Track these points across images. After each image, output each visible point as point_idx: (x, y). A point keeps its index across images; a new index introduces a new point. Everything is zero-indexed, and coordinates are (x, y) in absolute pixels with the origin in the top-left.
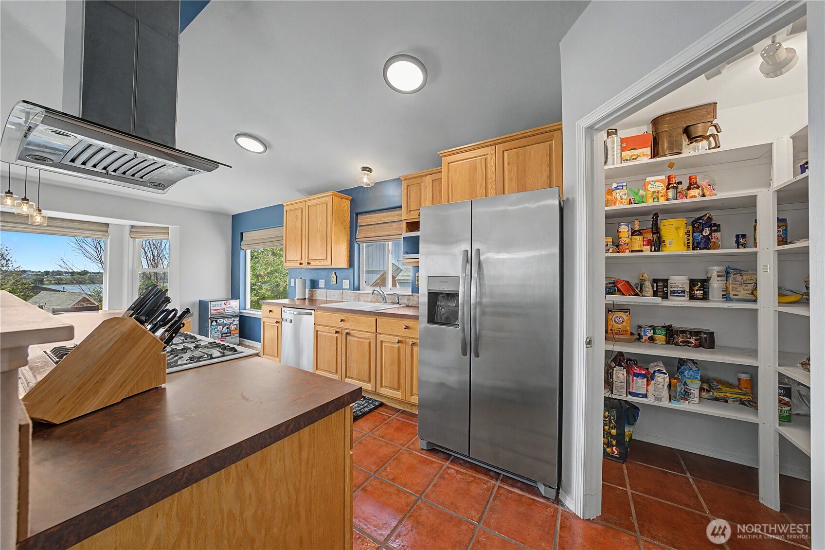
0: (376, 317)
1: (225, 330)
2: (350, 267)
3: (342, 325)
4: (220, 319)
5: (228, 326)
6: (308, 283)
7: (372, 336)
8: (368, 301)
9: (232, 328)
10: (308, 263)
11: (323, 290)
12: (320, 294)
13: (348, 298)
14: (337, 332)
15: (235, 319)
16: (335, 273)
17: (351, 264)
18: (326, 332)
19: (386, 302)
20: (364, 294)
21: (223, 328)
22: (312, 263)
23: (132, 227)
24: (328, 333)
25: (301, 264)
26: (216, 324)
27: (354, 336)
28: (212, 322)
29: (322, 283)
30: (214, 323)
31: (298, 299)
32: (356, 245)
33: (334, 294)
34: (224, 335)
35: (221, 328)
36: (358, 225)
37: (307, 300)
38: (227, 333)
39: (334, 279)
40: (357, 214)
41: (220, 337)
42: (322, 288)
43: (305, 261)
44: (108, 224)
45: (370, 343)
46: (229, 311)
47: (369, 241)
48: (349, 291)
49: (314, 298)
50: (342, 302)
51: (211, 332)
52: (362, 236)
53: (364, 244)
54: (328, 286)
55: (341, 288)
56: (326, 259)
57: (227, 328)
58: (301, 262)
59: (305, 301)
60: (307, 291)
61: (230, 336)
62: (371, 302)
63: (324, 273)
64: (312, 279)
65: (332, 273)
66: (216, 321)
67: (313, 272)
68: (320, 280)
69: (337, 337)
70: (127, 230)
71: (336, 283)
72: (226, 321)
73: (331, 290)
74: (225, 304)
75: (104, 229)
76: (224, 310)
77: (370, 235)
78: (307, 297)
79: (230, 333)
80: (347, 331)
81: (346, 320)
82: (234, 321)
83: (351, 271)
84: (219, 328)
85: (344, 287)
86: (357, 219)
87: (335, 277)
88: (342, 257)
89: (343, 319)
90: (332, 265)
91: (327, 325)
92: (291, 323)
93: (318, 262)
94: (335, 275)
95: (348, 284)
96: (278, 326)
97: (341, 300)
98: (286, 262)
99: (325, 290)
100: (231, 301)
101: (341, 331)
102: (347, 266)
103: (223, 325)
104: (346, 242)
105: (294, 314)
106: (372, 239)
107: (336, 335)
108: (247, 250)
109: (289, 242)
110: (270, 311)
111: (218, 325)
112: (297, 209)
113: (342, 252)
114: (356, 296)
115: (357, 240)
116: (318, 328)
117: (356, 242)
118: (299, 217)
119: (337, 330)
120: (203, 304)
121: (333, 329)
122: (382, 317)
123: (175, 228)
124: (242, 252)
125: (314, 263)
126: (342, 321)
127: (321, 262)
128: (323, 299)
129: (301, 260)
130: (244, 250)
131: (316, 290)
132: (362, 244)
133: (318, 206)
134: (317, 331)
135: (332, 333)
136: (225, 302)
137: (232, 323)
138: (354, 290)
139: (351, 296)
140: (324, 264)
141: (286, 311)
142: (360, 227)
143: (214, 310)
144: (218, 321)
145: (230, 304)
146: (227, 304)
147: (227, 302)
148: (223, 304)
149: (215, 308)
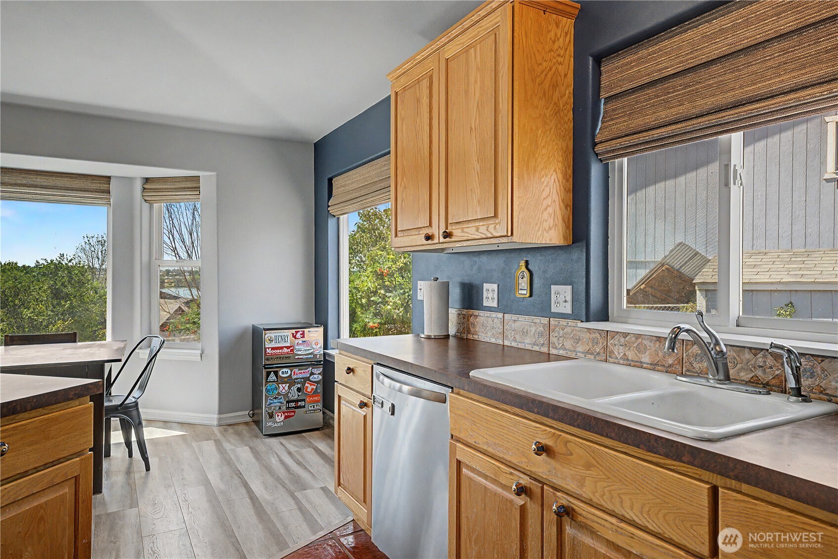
0: (718, 480)
1: (294, 394)
2: (574, 242)
3: (541, 466)
4: (284, 370)
5: (299, 386)
6: (455, 293)
8: (639, 365)
9: (309, 390)
10: (447, 235)
11: (494, 315)
12: (487, 327)
13: (568, 344)
14: (521, 490)
15: (316, 371)
16: (527, 263)
17: (579, 231)
18: (486, 477)
19: (727, 378)
20: (625, 335)
21: (289, 388)
22: (457, 233)
23: (147, 180)
24: (494, 484)
25: (428, 237)
26: (274, 378)
28: (268, 374)
29: (490, 294)
30: (272, 377)
31: (429, 338)
32: (595, 170)
33: (524, 329)
34: (293, 405)
35: (286, 388)
36: (604, 95)
37: (452, 342)
38: (296, 401)
39: (524, 283)
40: (598, 60)
41: (284, 408)
42: (490, 309)
43: (437, 230)
44: (109, 177)
46: (302, 351)
47: (643, 143)
48: (571, 323)
49: (470, 337)
50: (548, 358)
51: (267, 397)
52: (622, 125)
53: (625, 160)
54: (506, 305)
55: (545, 310)
56: (496, 216)
57: (299, 390)
58: (429, 231)
59: (447, 345)
60: (453, 313)
61: (304, 407)
62: (654, 367)
63: (496, 263)
64: (466, 280)
65: (519, 267)
66: (276, 373)
67: (467, 261)
68: (486, 286)
69: (522, 508)
70: (139, 186)
71: (531, 295)
72: (298, 374)
73: (515, 317)
74: (295, 337)
75: (103, 187)
76: (292, 350)
77: (650, 119)
78: (452, 331)
79: (304, 400)
80: (564, 500)
81: (559, 448)
82: (312, 374)
83: (578, 255)
84: (281, 388)
85: (554, 309)
86: (600, 74)
87: (527, 274)
88: (546, 209)
89: (546, 445)
90: (515, 238)
91: (490, 449)
92: (393, 414)
93: (474, 229)
94: (526, 271)
95: (569, 298)
96: (365, 417)
97: (545, 350)
98: (396, 236)
99: (500, 315)
100: (306, 330)
101: (539, 490)
102: (565, 238)
103: (291, 381)
104: (560, 159)
105: (400, 390)
106: (656, 133)
107: (520, 501)
108: (341, 217)
109: (403, 179)
110: (350, 370)
111: (279, 380)
112: (419, 81)
113: (545, 194)
114: (595, 342)
115: (599, 149)
116: (463, 453)
117: (597, 155)
118: (425, 101)
119: (525, 481)
120: (257, 334)
121: (511, 474)
122: (745, 487)
123: (207, 179)
124: (331, 223)
125: (463, 234)
126: (542, 449)
127: (483, 229)
128: (493, 341)
129: (430, 225)
130: (334, 216)
131: (476, 312)
132: (618, 162)
133: (472, 50)
134: (459, 463)
135: (506, 487)
136: (293, 331)
137: (308, 379)
138: (588, 320)
139: (578, 340)
140: (490, 235)
141: (382, 377)
142: (609, 99)
143: (273, 349)
144: (280, 373)
145: (303, 337)
146: (298, 335)
147: (297, 332)
148: (290, 337)
149: (273, 345)
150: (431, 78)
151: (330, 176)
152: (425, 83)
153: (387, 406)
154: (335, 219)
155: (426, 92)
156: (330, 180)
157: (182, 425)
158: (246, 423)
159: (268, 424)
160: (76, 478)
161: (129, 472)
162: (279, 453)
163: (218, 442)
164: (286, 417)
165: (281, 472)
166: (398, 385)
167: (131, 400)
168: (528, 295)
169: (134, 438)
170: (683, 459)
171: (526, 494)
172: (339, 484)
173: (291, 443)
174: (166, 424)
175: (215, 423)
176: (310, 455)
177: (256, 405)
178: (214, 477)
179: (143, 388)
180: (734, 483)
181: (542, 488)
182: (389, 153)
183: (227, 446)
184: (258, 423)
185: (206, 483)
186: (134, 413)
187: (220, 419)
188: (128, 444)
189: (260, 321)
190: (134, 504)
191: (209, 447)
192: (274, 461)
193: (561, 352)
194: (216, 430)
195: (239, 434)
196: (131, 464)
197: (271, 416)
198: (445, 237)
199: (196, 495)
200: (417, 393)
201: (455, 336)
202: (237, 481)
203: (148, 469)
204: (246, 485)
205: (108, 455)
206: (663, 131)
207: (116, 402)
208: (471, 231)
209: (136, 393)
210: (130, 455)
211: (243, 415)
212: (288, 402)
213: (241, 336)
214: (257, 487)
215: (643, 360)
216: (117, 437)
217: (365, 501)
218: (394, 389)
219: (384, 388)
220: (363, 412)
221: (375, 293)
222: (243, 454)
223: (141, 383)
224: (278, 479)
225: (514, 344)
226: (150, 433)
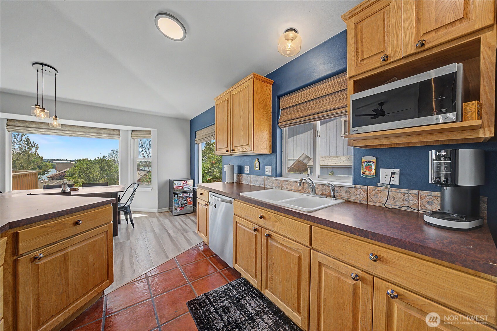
0: (311, 223)
1: (183, 202)
2: (272, 153)
3: (262, 222)
5: (185, 199)
6: (236, 169)
7: (303, 251)
9: (189, 200)
10: (233, 150)
11: (248, 175)
12: (246, 180)
13: (270, 184)
14: (256, 230)
15: (191, 194)
16: (258, 159)
17: (273, 150)
18: (245, 226)
19: (315, 194)
20: (287, 181)
21: (182, 200)
22: (236, 150)
23: (133, 131)
24: (247, 228)
25: (227, 151)
27: (277, 242)
28: (175, 195)
29: (247, 169)
30: (176, 196)
31: (227, 183)
32: (278, 131)
33: (257, 180)
34: (183, 205)
35: (181, 200)
36: (281, 108)
37: (235, 184)
38: (184, 204)
39: (257, 165)
40: (279, 97)
41: (180, 206)
42: (246, 174)
43: (230, 149)
44: (120, 130)
45: (299, 258)
46: (186, 188)
48: (271, 178)
49: (241, 182)
51: (174, 203)
53: (287, 128)
54: (251, 173)
55: (263, 174)
56: (248, 144)
57: (185, 200)
58: (227, 149)
59: (233, 185)
60: (235, 175)
61: (187, 206)
62: (295, 191)
63: (248, 159)
64: (239, 165)
65: (256, 160)
66: (177, 195)
67: (240, 158)
68: (245, 166)
69: (256, 235)
70: (130, 133)
71: (259, 169)
72: (185, 195)
73: (254, 176)
74: (183, 183)
75: (118, 133)
76: (183, 188)
77: (294, 116)
78: (235, 181)
79: (187, 204)
80: (268, 232)
81: (267, 217)
82: (189, 195)
83: (273, 157)
84: (179, 200)
85: (266, 174)
86: (280, 102)
87: (258, 163)
88: (263, 143)
89: (263, 216)
90: (254, 152)
91: (246, 218)
92: (216, 207)
93: (242, 148)
94: (258, 161)
95: (271, 170)
96: (207, 209)
97: (263, 186)
98: (217, 150)
99: (250, 176)
100: (187, 181)
101: (261, 229)
102: (270, 152)
103: (182, 198)
104: (268, 127)
105: (218, 200)
106: (295, 121)
107: (255, 233)
108: (199, 144)
109: (219, 132)
110: (202, 194)
111: (178, 197)
112: (224, 101)
113: (263, 138)
114: (278, 183)
115: (279, 124)
116: (238, 219)
117: (279, 126)
118: (226, 107)
119: (257, 227)
120: (171, 182)
121: (252, 225)
122: (319, 225)
123: (154, 131)
124: (196, 146)
125: (238, 150)
126: (262, 217)
127: (244, 149)
128: (248, 184)
129: (228, 147)
130: (197, 144)
131: (242, 175)
132: (285, 129)
133: (241, 93)
134: (236, 222)
135: (251, 229)
136: (183, 181)
137: (188, 197)
138: (276, 177)
139: (273, 183)
140: (246, 151)
141: (212, 196)
142: (282, 110)
143: (176, 187)
144: (179, 195)
145: (187, 183)
146: (185, 183)
147: (184, 182)
148: (182, 183)
149: (176, 186)
150: (228, 101)
151: (196, 131)
152: (226, 102)
153: (214, 205)
154: (197, 145)
155: (226, 105)
156: (196, 132)
157: (145, 213)
158: (168, 212)
159: (175, 212)
160: (107, 231)
161: (127, 228)
162: (179, 221)
163: (158, 218)
164: (181, 209)
165: (179, 227)
166: (217, 198)
167: (127, 205)
168: (258, 169)
169: (128, 217)
170: (303, 218)
171: (257, 231)
172: (198, 230)
173: (183, 218)
174: (140, 212)
175: (157, 212)
176: (189, 222)
177: (171, 205)
178: (156, 230)
179: (131, 201)
180: (316, 224)
181: (262, 229)
182: (214, 124)
183: (161, 219)
184: (171, 211)
185: (153, 231)
186: (128, 209)
187: (158, 211)
188: (127, 220)
189: (172, 178)
190: (129, 239)
191: (155, 220)
192: (177, 224)
193: (269, 187)
194: (157, 214)
195: (165, 215)
196: (128, 226)
197: (176, 209)
198: (232, 151)
199: (150, 235)
200: (223, 201)
201: (236, 182)
202: (164, 230)
203: (134, 227)
204: (167, 232)
205: (120, 223)
206: (298, 120)
207: (122, 205)
208: (241, 149)
209: (129, 202)
210: (127, 223)
211: (167, 209)
212: (181, 204)
213: (166, 182)
214: (171, 232)
215: (292, 189)
216: (123, 217)
217: (207, 235)
218: (216, 200)
219: (213, 199)
220: (206, 207)
221: (210, 169)
222: (166, 222)
223: (131, 198)
224: (178, 229)
225: (254, 185)
226: (134, 216)
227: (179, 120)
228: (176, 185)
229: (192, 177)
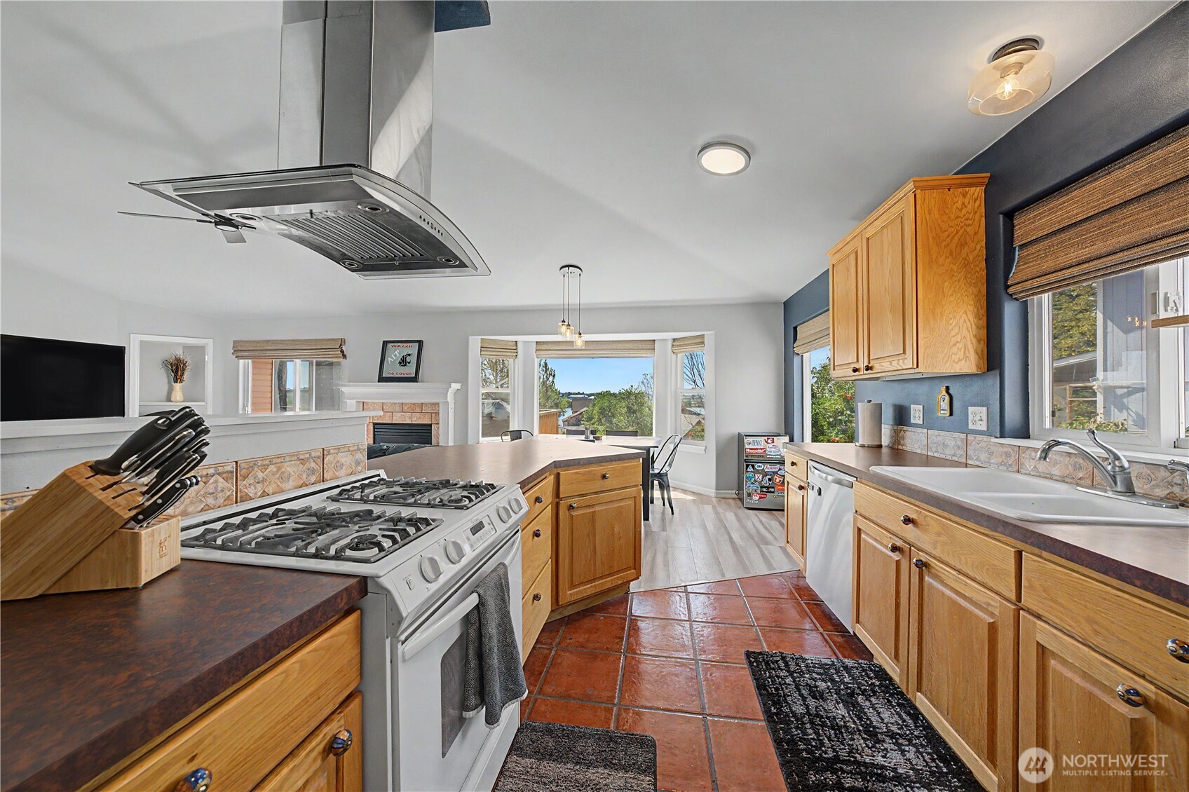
0: (1020, 545)
1: (766, 482)
2: (989, 369)
3: (908, 531)
4: (759, 464)
5: (770, 477)
6: (888, 415)
7: (999, 608)
8: (1050, 477)
9: (777, 481)
10: (868, 368)
11: (919, 430)
12: (915, 440)
13: (983, 456)
14: (895, 549)
15: (782, 468)
16: (947, 388)
17: (992, 359)
18: (876, 540)
20: (1036, 450)
21: (763, 477)
22: (877, 366)
23: (674, 340)
24: (879, 543)
25: (855, 370)
26: (752, 470)
27: (942, 582)
28: (747, 466)
29: (916, 414)
30: (750, 469)
31: (863, 446)
32: (1012, 307)
33: (946, 442)
34: (765, 490)
35: (761, 478)
36: (1017, 244)
37: (884, 450)
38: (768, 488)
39: (945, 405)
40: (1010, 215)
41: (759, 492)
42: (916, 425)
43: (862, 365)
44: (655, 340)
45: (992, 628)
46: (772, 453)
47: (1061, 281)
48: (985, 438)
49: (900, 447)
50: (966, 466)
51: (747, 482)
52: (1032, 269)
53: (1045, 295)
54: (930, 423)
55: (963, 428)
56: (904, 352)
57: (770, 480)
58: (857, 366)
59: (880, 453)
60: (885, 428)
61: (773, 492)
62: (1062, 480)
63: (922, 389)
64: (897, 403)
65: (940, 391)
66: (753, 466)
67: (898, 387)
68: (913, 407)
69: (898, 563)
70: (669, 344)
71: (951, 414)
72: (768, 468)
73: (936, 432)
74: (767, 442)
75: (651, 345)
76: (765, 451)
77: (1063, 260)
78: (885, 441)
79: (773, 488)
80: (923, 557)
81: (921, 521)
82: (780, 469)
83: (992, 381)
84: (757, 477)
85: (971, 426)
86: (1013, 226)
87: (947, 398)
88: (955, 345)
89: (912, 519)
90: (921, 369)
91: (878, 521)
92: (820, 494)
93: (889, 363)
94: (946, 395)
95: (984, 418)
96: (803, 496)
97: (964, 461)
98: (834, 369)
99: (925, 431)
100: (775, 438)
101: (908, 550)
102: (978, 367)
103: (765, 474)
104: (972, 302)
105: (826, 479)
106: (1066, 273)
107: (896, 556)
108: (804, 355)
109: (838, 328)
110: (793, 464)
111: (755, 471)
112: (848, 256)
113: (953, 333)
114: (1008, 455)
115: (1011, 290)
116: (863, 524)
117: (1011, 295)
118: (853, 270)
119: (899, 543)
120: (740, 438)
121: (890, 538)
122: (1044, 554)
123: (710, 335)
124: (796, 360)
125: (881, 367)
126: (907, 521)
127: (895, 363)
128: (919, 451)
129: (858, 361)
130: (798, 354)
131: (905, 428)
132: (1037, 298)
133: (885, 231)
134: (859, 530)
135: (886, 547)
136: (766, 438)
137: (776, 473)
138: (1002, 436)
139: (991, 454)
140: (900, 368)
141: (813, 469)
142: (1022, 247)
143: (751, 449)
144: (756, 467)
145: (773, 442)
146: (769, 441)
147: (768, 439)
148: (763, 442)
149: (751, 446)
150: (856, 252)
151: (795, 325)
152: (853, 257)
153: (816, 489)
154: (799, 357)
155: (853, 263)
156: (795, 328)
157: (694, 493)
158: (734, 499)
159: (746, 500)
160: (635, 497)
161: (663, 513)
162: (754, 521)
163: (714, 507)
164: (760, 498)
165: (753, 531)
166: (824, 475)
167: (664, 471)
168: (948, 415)
169: (666, 496)
171: (899, 550)
172: (788, 542)
173: (763, 516)
174: (685, 491)
175: (713, 495)
176: (775, 524)
177: (740, 488)
178: (710, 526)
179: (670, 465)
180: (1036, 550)
181: (910, 548)
182: (828, 310)
183: (720, 510)
184: (741, 500)
185: (705, 528)
186: (665, 478)
187: (717, 493)
188: (663, 499)
189: (743, 431)
190: (664, 530)
191: (708, 508)
192: (749, 525)
193: (977, 463)
194: (714, 500)
195: (728, 504)
196: (664, 509)
197: (749, 495)
198: (867, 370)
199: (698, 532)
200: (839, 482)
201: (888, 447)
202: (723, 530)
203: (673, 514)
204: (729, 534)
205: (652, 502)
206: (1075, 271)
207: (656, 471)
208: (886, 365)
209: (667, 468)
210: (664, 505)
211: (732, 493)
212: (762, 487)
213: (732, 438)
214: (735, 536)
215: (1053, 473)
216: (657, 494)
217: (803, 555)
218: (822, 478)
219: (816, 478)
220: (802, 492)
221: (842, 413)
222: (730, 517)
223: (670, 461)
224: (752, 537)
225: (936, 455)
226: (673, 494)
227: (758, 306)
228: (750, 444)
229: (789, 431)
